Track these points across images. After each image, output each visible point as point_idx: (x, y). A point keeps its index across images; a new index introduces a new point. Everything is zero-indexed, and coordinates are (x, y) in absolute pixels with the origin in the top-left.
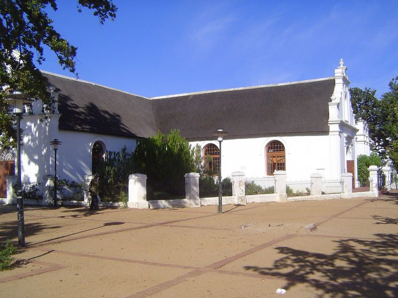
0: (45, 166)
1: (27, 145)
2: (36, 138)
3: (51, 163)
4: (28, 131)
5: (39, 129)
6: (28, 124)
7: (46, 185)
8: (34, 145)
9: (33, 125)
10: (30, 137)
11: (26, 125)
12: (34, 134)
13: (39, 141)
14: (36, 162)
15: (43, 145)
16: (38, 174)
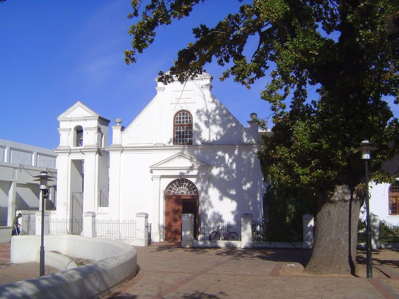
0: (250, 203)
1: (218, 178)
2: (233, 171)
3: (258, 199)
4: (219, 162)
5: (237, 160)
6: (220, 153)
7: (309, 225)
8: (228, 177)
9: (227, 156)
10: (223, 169)
11: (217, 155)
12: (229, 165)
13: (236, 175)
14: (232, 197)
15: (244, 179)
16: (236, 211)
